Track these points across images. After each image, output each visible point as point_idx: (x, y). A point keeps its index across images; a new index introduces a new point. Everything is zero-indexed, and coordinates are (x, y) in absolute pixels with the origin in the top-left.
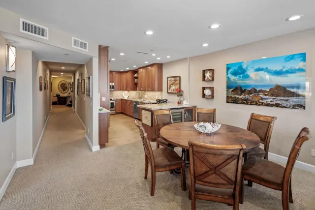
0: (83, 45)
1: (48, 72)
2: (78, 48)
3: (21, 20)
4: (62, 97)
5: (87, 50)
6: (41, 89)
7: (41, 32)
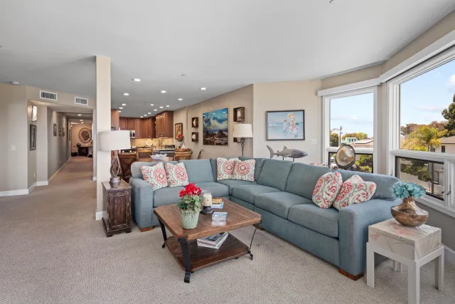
0: (84, 102)
1: (64, 120)
2: (80, 104)
3: (41, 92)
4: (83, 148)
5: (87, 105)
6: (55, 135)
7: (52, 96)
